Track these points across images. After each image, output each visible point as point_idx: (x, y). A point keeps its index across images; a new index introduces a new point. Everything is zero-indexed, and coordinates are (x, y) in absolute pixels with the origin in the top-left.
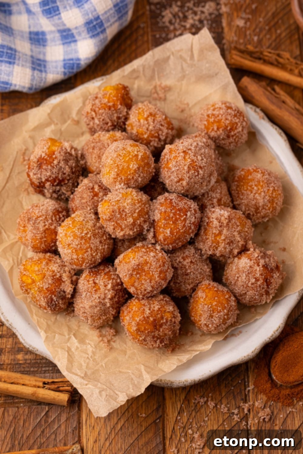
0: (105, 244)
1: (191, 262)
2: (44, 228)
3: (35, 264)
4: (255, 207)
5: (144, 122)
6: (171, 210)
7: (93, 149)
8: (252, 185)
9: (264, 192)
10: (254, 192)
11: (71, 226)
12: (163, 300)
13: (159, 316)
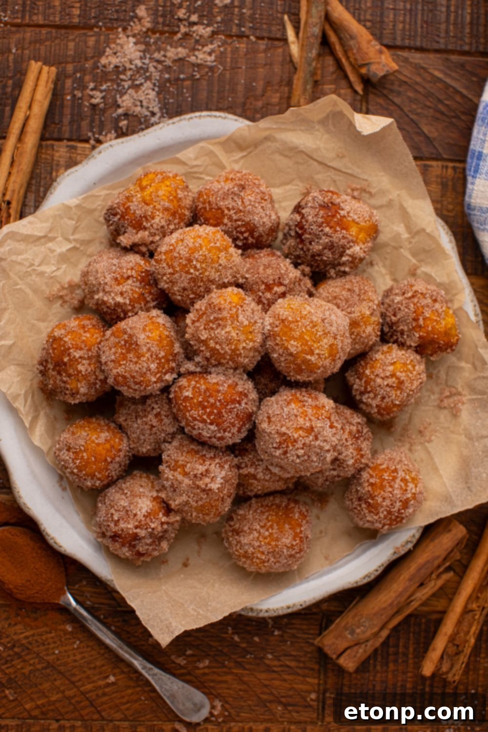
0: (182, 296)
1: (152, 426)
2: (223, 207)
3: (170, 192)
4: (240, 530)
5: (388, 371)
6: (220, 401)
7: (349, 290)
8: (272, 529)
9: (259, 546)
10: (262, 531)
11: (212, 245)
12: (96, 378)
13: (71, 371)
